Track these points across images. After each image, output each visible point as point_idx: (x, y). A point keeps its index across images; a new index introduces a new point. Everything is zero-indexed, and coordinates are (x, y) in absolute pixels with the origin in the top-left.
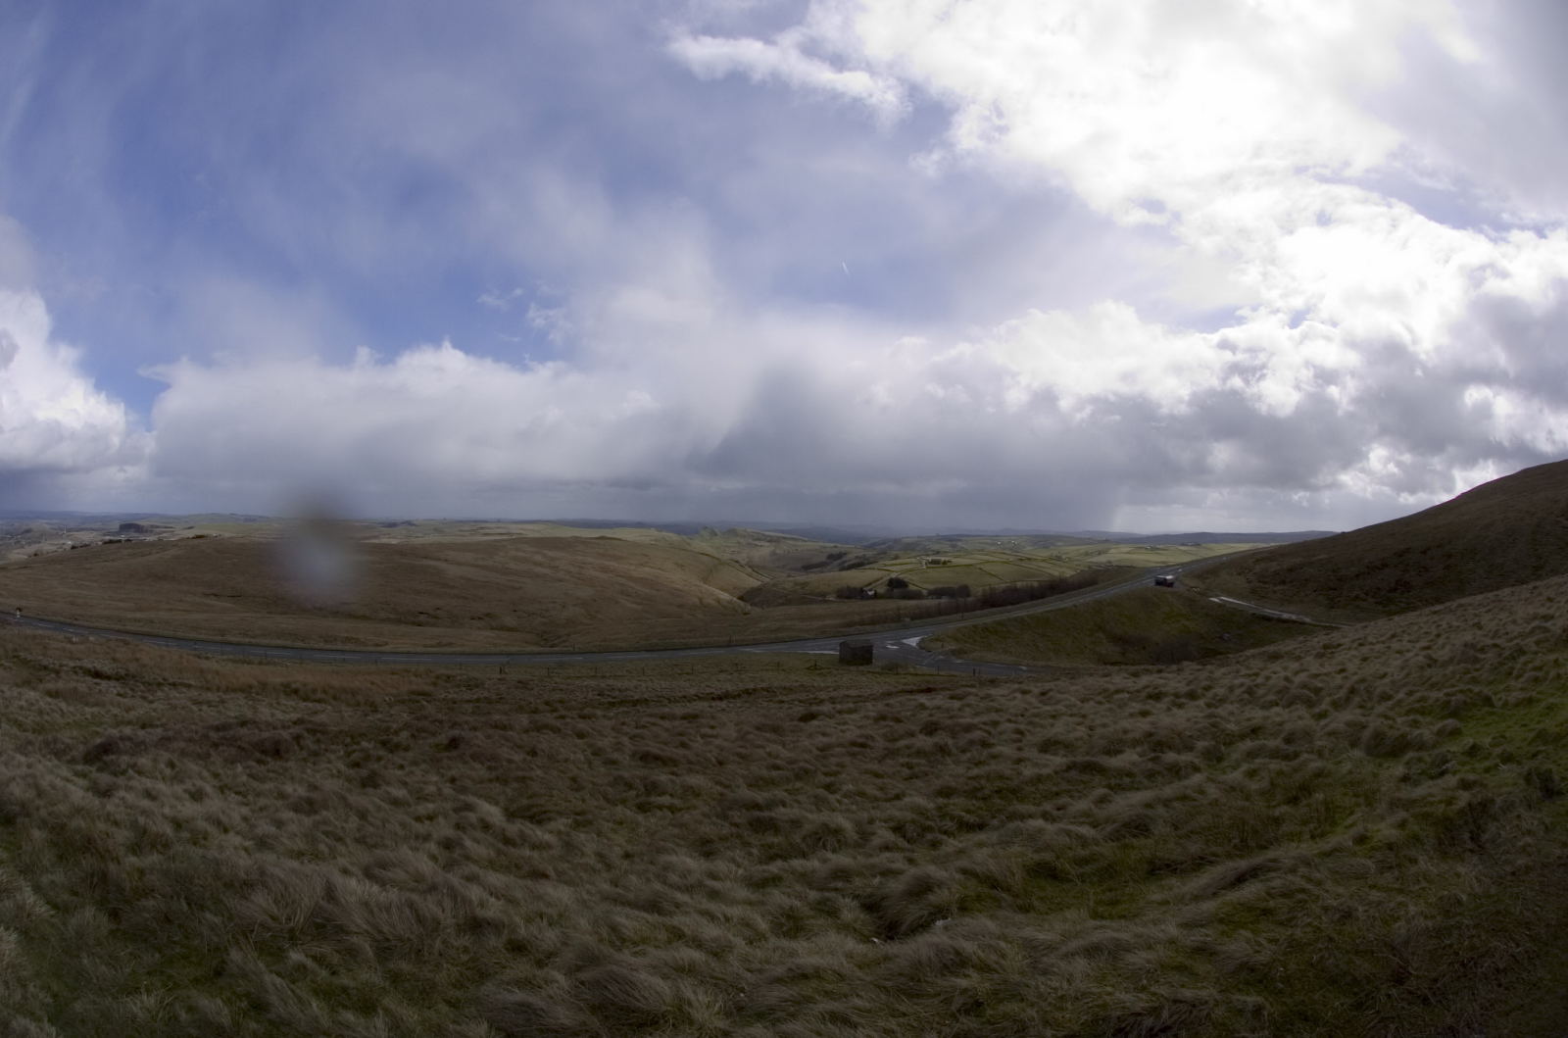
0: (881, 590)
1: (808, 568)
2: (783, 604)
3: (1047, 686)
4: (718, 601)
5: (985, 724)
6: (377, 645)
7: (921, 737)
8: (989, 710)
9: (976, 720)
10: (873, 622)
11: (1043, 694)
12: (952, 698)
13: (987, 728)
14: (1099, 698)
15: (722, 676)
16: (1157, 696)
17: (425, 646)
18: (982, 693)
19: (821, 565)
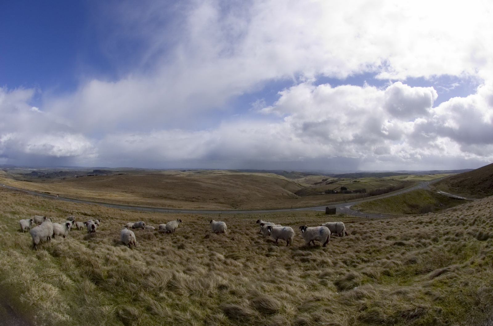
0: (339, 191)
1: (316, 184)
2: (308, 195)
3: (389, 220)
4: (288, 194)
5: (370, 231)
6: (179, 207)
7: (352, 235)
8: (371, 228)
9: (368, 230)
10: (336, 201)
11: (388, 222)
12: (361, 224)
13: (371, 233)
14: (404, 224)
15: (289, 218)
16: (421, 223)
17: (195, 208)
18: (369, 223)
19: (320, 183)
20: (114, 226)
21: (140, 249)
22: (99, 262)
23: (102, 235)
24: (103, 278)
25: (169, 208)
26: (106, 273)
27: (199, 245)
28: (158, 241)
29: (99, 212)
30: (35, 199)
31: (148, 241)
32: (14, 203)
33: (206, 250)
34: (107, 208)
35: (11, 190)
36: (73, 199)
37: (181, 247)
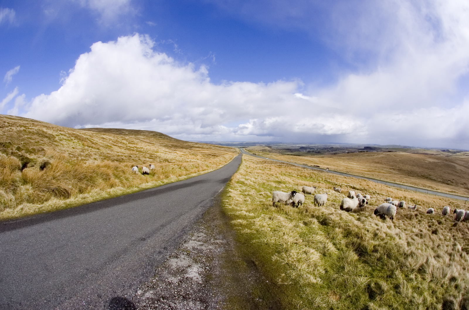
20: (381, 202)
21: (402, 228)
22: (368, 235)
23: (371, 210)
24: (368, 251)
25: (429, 189)
26: (372, 247)
27: (448, 232)
28: (416, 222)
29: (367, 187)
30: (303, 171)
31: (409, 222)
32: (279, 174)
33: (452, 239)
34: (375, 184)
35: (276, 163)
36: (343, 173)
37: (435, 232)
